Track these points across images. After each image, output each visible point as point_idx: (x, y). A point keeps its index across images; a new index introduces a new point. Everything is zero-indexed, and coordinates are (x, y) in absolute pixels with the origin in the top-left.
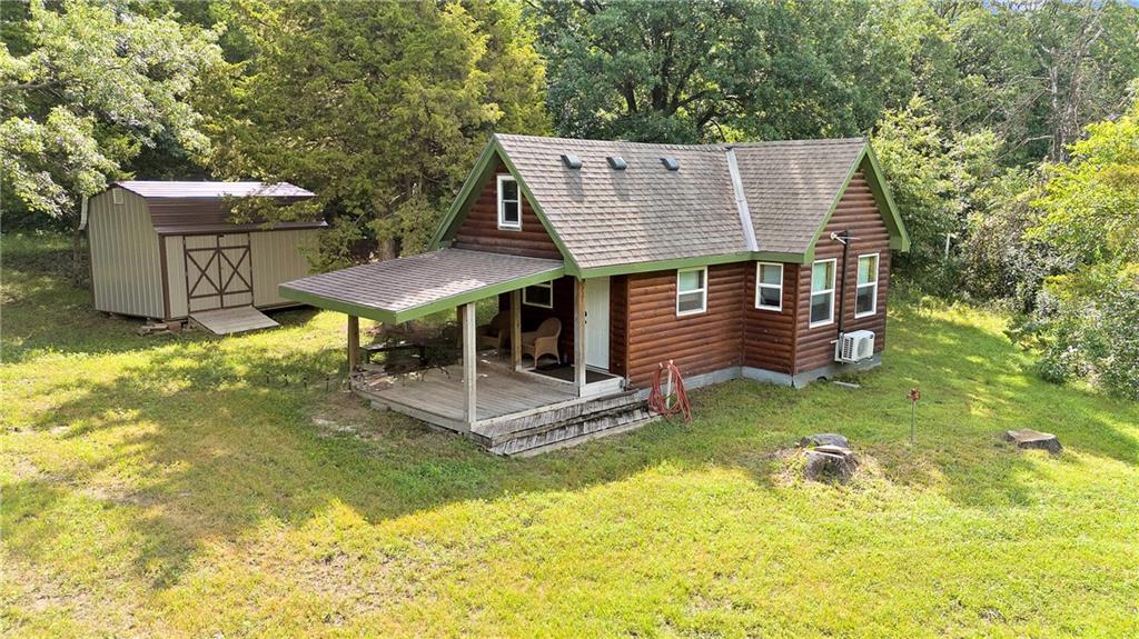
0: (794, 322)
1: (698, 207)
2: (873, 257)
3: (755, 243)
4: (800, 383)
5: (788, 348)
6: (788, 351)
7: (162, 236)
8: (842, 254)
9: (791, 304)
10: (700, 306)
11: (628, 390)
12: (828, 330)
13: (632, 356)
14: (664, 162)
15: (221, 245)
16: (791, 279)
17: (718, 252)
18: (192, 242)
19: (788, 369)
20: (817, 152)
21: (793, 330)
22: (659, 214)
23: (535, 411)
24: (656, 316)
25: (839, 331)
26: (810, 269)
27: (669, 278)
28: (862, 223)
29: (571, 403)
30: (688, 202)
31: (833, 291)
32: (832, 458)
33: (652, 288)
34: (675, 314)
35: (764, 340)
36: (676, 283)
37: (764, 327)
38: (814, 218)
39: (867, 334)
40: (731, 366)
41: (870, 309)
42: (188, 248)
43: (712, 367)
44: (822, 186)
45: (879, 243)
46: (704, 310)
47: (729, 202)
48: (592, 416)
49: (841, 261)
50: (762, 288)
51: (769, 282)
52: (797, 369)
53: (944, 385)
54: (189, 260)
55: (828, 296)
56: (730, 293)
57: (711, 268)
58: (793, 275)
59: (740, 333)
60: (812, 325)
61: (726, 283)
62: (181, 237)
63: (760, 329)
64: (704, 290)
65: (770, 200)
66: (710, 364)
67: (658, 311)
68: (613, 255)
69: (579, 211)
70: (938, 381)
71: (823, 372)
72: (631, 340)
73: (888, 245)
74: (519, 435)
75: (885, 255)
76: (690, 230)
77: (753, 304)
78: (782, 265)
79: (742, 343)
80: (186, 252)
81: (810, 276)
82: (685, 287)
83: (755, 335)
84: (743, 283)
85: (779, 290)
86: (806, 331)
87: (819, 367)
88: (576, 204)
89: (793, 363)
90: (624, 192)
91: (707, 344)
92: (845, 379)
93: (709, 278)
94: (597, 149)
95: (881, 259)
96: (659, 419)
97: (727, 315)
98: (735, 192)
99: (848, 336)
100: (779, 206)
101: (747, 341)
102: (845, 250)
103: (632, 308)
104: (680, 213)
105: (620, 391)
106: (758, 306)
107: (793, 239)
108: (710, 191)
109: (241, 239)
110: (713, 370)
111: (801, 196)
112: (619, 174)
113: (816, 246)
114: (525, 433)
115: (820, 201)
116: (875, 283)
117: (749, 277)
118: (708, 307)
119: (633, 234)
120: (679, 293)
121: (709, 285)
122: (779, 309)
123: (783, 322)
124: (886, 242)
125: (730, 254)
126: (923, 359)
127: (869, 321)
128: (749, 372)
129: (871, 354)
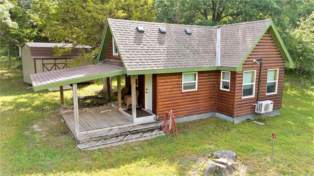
0: (234, 96)
1: (196, 48)
2: (276, 70)
3: (219, 62)
4: (237, 121)
5: (232, 107)
6: (232, 108)
7: (35, 59)
8: (259, 68)
9: (233, 88)
10: (195, 88)
11: (158, 121)
12: (252, 100)
13: (159, 107)
14: (186, 31)
15: (56, 63)
16: (233, 78)
17: (200, 66)
18: (45, 62)
19: (231, 115)
20: (250, 26)
21: (234, 99)
22: (176, 51)
23: (110, 128)
24: (171, 91)
25: (258, 100)
26: (242, 74)
27: (178, 76)
28: (269, 56)
29: (128, 126)
30: (192, 46)
31: (254, 83)
32: (219, 167)
33: (170, 80)
34: (181, 90)
35: (223, 103)
36: (182, 78)
37: (224, 97)
38: (244, 52)
39: (269, 102)
40: (210, 112)
41: (274, 91)
42: (44, 63)
43: (200, 112)
44: (249, 40)
45: (279, 64)
46: (196, 89)
47: (212, 47)
48: (134, 132)
49: (259, 71)
50: (223, 82)
51: (225, 79)
52: (235, 115)
53: (306, 126)
54: (44, 67)
55: (252, 85)
56: (209, 83)
57: (199, 72)
58: (234, 76)
59: (215, 99)
60: (243, 98)
61: (207, 79)
62: (42, 60)
63: (221, 98)
64: (196, 81)
65: (229, 46)
66: (199, 111)
67: (172, 90)
68: (146, 66)
69: (137, 48)
70: (303, 123)
71: (249, 117)
72: (159, 101)
73: (284, 65)
74: (95, 139)
75: (282, 69)
76: (189, 57)
77: (219, 87)
78: (230, 72)
79: (215, 103)
80: (43, 65)
81: (242, 77)
82: (186, 80)
83: (220, 100)
84: (216, 79)
85: (229, 82)
86: (240, 100)
87: (247, 115)
88: (136, 45)
89: (233, 113)
90: (162, 42)
91: (197, 103)
92: (259, 120)
93: (199, 77)
94: (155, 25)
95: (280, 71)
96: (164, 134)
97: (208, 92)
98: (217, 43)
99: (260, 102)
100: (232, 48)
101: (217, 102)
102: (260, 67)
103: (159, 88)
104: (187, 51)
105: (154, 121)
106: (221, 88)
107: (234, 61)
108: (205, 43)
109: (63, 61)
110: (201, 113)
111: (240, 44)
112: (163, 35)
113: (243, 65)
114: (98, 139)
115: (247, 46)
116: (277, 81)
117: (218, 77)
118: (198, 88)
119: (160, 58)
120: (183, 82)
121: (199, 79)
122: (228, 90)
123: (230, 95)
124: (283, 64)
125: (207, 67)
126: (302, 113)
127: (273, 96)
128: (218, 115)
129: (272, 110)
